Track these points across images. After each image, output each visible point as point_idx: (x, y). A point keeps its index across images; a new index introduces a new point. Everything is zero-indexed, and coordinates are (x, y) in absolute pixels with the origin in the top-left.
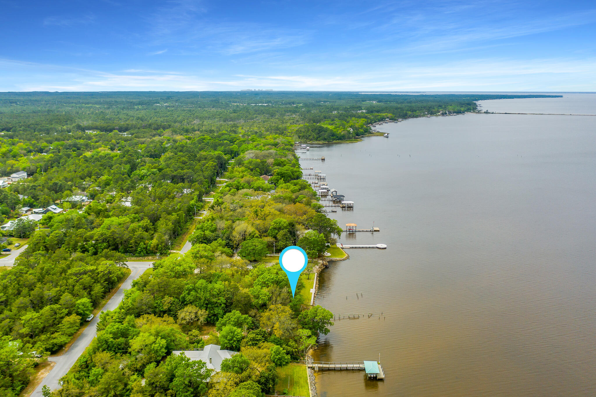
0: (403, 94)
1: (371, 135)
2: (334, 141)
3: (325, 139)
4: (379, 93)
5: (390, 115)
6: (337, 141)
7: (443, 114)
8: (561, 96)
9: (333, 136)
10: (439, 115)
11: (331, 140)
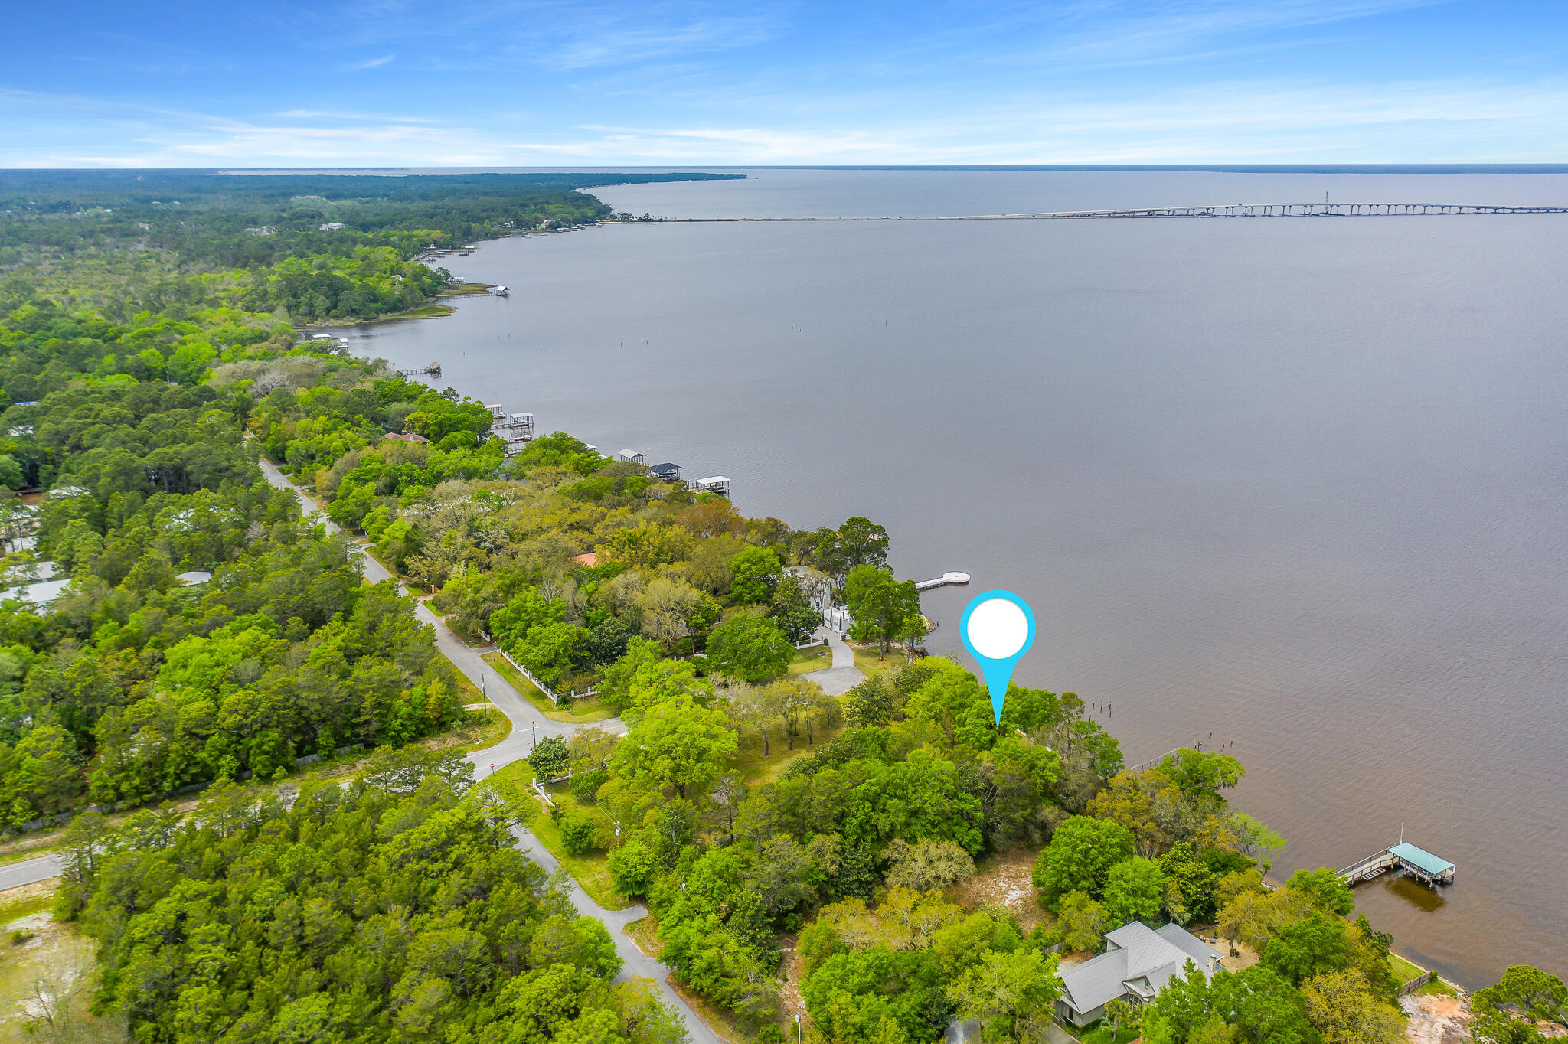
0: (370, 173)
1: (455, 291)
2: (382, 317)
3: (353, 312)
4: (292, 173)
5: (437, 234)
6: (390, 316)
7: (553, 228)
8: (743, 177)
9: (375, 300)
10: (544, 230)
11: (375, 315)
